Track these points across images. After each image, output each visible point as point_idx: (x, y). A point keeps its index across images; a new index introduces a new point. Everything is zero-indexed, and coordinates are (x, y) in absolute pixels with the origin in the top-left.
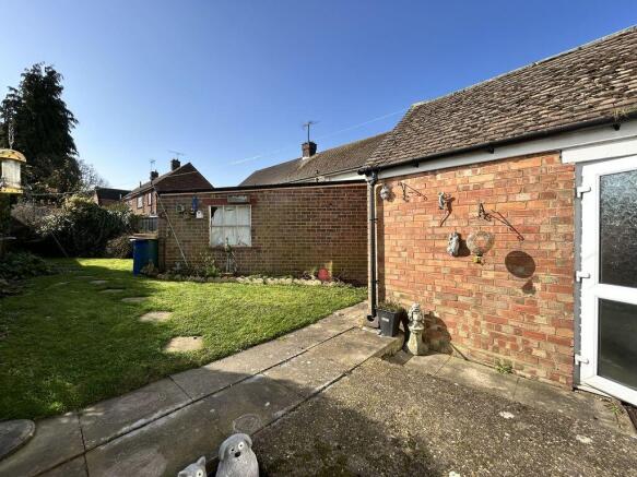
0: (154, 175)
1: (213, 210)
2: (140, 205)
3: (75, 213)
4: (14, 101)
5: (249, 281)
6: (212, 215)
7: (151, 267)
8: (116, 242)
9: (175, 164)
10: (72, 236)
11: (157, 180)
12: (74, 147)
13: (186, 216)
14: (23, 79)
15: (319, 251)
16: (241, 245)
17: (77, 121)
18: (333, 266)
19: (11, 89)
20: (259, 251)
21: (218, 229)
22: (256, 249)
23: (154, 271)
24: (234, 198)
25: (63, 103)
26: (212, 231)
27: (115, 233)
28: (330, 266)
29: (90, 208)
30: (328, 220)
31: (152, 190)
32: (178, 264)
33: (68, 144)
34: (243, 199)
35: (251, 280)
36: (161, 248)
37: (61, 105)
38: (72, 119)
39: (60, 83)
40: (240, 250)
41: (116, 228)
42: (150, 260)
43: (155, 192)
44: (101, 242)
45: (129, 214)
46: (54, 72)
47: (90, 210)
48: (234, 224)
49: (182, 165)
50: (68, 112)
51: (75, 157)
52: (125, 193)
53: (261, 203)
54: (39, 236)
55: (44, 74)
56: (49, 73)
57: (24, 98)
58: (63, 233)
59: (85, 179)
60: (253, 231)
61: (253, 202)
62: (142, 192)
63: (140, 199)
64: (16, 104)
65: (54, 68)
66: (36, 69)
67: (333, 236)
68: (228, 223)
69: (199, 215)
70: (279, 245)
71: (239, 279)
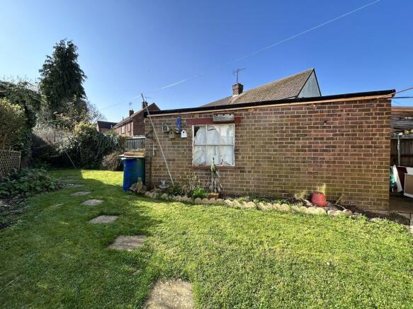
0: (131, 112)
1: (196, 130)
2: (123, 131)
3: (81, 135)
4: (49, 65)
5: (239, 205)
6: (195, 135)
7: (139, 185)
8: (109, 158)
9: (145, 104)
10: (79, 152)
11: (133, 116)
12: (84, 93)
13: (171, 136)
14: (54, 50)
15: (310, 173)
16: (223, 165)
17: (86, 77)
18: (327, 189)
19: (48, 57)
20: (243, 172)
21: (200, 149)
22: (239, 169)
23: (143, 189)
24: (219, 118)
25: (78, 65)
26: (195, 150)
27: (108, 151)
28: (323, 189)
29: (92, 131)
30: (322, 139)
31: (131, 122)
32: (164, 182)
33: (81, 92)
34: (230, 117)
35: (241, 202)
36: (148, 167)
37: (76, 67)
38: (83, 75)
39: (76, 52)
40: (224, 169)
41: (109, 147)
42: (139, 179)
43: (132, 123)
44: (98, 158)
45: (118, 136)
46: (72, 45)
47: (91, 133)
48: (216, 143)
49: (149, 105)
50: (81, 70)
51: (85, 100)
52: (114, 124)
53: (246, 122)
54: (57, 152)
55: (67, 47)
56: (70, 46)
57: (55, 62)
58: (74, 151)
59: (91, 114)
60: (236, 150)
61: (237, 122)
62: (125, 123)
63: (123, 128)
64: (50, 66)
65: (73, 42)
66: (62, 43)
67: (327, 157)
68: (209, 142)
69: (184, 135)
70: (265, 165)
71: (228, 201)
